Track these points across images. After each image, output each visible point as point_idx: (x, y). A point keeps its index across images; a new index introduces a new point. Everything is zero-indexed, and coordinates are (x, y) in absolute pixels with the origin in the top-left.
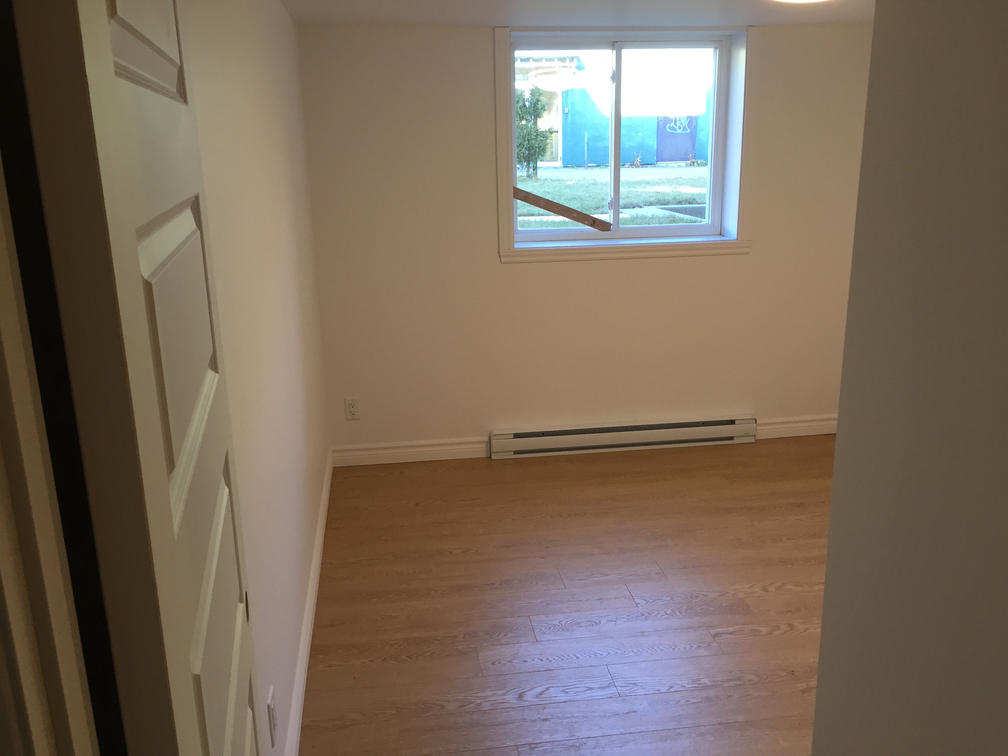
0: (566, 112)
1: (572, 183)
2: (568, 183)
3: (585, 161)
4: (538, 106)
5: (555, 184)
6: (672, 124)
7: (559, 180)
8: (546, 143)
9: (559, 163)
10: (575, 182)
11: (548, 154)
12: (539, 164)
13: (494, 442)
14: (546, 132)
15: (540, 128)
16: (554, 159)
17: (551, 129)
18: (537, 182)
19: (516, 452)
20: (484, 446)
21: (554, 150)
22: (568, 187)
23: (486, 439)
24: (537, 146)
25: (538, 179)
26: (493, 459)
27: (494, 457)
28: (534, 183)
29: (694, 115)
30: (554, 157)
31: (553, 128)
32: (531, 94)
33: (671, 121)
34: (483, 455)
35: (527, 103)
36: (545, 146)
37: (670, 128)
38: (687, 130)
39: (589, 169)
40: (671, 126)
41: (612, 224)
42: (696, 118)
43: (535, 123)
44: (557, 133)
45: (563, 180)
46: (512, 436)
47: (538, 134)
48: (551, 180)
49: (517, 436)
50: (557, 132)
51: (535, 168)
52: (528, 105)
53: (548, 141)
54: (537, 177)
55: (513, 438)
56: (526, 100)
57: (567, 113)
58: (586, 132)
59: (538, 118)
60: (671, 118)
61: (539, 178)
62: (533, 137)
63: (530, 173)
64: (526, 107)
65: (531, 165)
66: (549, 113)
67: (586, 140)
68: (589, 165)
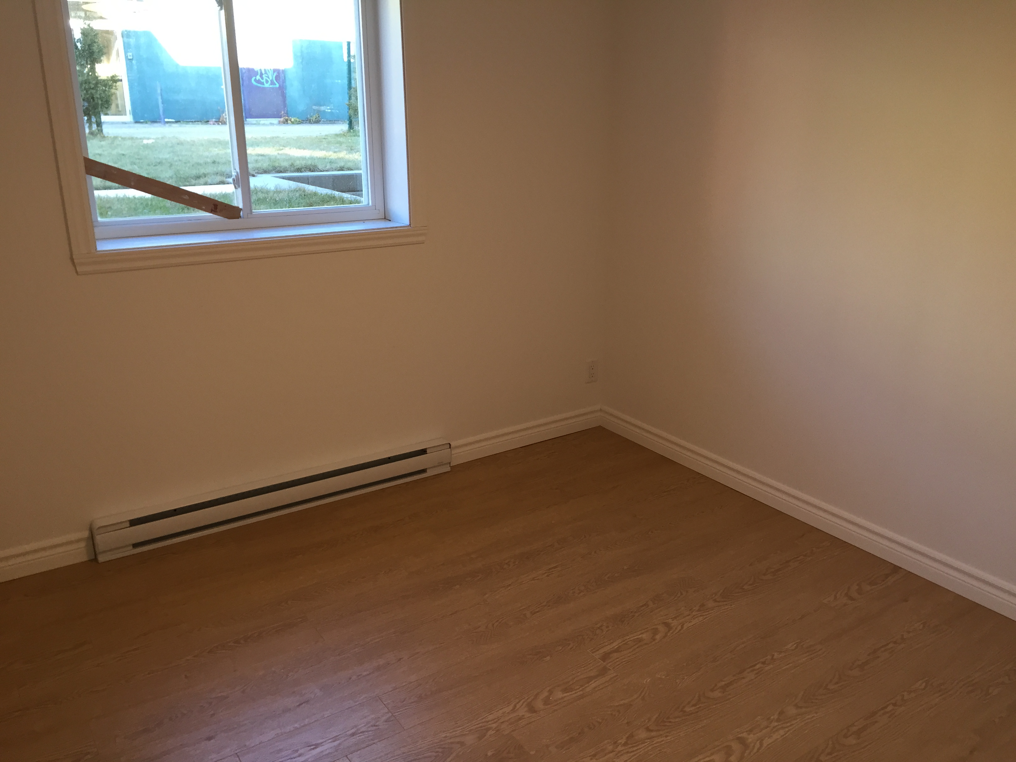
0: (129, 58)
1: (150, 142)
2: (145, 142)
3: (160, 116)
4: (94, 48)
5: (129, 143)
6: (258, 77)
7: (132, 138)
8: (110, 94)
9: (129, 118)
10: (154, 141)
11: (113, 106)
12: (104, 118)
13: (98, 538)
14: (107, 80)
15: (99, 75)
16: (120, 112)
17: (113, 77)
18: (103, 141)
19: (135, 546)
20: (82, 545)
21: (119, 102)
22: (146, 147)
23: (86, 534)
24: (99, 96)
25: (104, 137)
26: (100, 562)
27: (102, 559)
28: (101, 142)
29: (281, 68)
30: (120, 110)
31: (117, 76)
32: (82, 33)
33: (256, 73)
34: (82, 557)
35: (79, 45)
36: (109, 96)
37: (255, 80)
38: (276, 85)
39: (167, 125)
40: (257, 79)
41: (241, 209)
42: (284, 71)
43: (93, 69)
44: (121, 82)
45: (137, 138)
46: (128, 525)
47: (98, 82)
48: (122, 138)
49: (134, 523)
50: (121, 80)
51: (99, 124)
52: (81, 47)
53: (113, 91)
54: (103, 134)
55: (129, 527)
56: (78, 40)
57: (131, 59)
58: (158, 82)
59: (96, 63)
60: (256, 70)
61: (106, 136)
62: (92, 86)
63: (93, 129)
64: (79, 49)
65: (94, 119)
66: (108, 59)
67: (159, 91)
68: (166, 120)
